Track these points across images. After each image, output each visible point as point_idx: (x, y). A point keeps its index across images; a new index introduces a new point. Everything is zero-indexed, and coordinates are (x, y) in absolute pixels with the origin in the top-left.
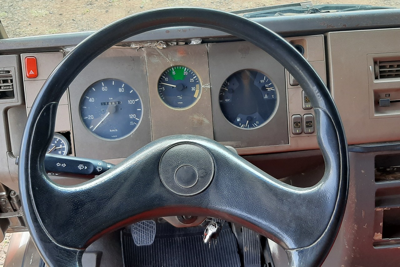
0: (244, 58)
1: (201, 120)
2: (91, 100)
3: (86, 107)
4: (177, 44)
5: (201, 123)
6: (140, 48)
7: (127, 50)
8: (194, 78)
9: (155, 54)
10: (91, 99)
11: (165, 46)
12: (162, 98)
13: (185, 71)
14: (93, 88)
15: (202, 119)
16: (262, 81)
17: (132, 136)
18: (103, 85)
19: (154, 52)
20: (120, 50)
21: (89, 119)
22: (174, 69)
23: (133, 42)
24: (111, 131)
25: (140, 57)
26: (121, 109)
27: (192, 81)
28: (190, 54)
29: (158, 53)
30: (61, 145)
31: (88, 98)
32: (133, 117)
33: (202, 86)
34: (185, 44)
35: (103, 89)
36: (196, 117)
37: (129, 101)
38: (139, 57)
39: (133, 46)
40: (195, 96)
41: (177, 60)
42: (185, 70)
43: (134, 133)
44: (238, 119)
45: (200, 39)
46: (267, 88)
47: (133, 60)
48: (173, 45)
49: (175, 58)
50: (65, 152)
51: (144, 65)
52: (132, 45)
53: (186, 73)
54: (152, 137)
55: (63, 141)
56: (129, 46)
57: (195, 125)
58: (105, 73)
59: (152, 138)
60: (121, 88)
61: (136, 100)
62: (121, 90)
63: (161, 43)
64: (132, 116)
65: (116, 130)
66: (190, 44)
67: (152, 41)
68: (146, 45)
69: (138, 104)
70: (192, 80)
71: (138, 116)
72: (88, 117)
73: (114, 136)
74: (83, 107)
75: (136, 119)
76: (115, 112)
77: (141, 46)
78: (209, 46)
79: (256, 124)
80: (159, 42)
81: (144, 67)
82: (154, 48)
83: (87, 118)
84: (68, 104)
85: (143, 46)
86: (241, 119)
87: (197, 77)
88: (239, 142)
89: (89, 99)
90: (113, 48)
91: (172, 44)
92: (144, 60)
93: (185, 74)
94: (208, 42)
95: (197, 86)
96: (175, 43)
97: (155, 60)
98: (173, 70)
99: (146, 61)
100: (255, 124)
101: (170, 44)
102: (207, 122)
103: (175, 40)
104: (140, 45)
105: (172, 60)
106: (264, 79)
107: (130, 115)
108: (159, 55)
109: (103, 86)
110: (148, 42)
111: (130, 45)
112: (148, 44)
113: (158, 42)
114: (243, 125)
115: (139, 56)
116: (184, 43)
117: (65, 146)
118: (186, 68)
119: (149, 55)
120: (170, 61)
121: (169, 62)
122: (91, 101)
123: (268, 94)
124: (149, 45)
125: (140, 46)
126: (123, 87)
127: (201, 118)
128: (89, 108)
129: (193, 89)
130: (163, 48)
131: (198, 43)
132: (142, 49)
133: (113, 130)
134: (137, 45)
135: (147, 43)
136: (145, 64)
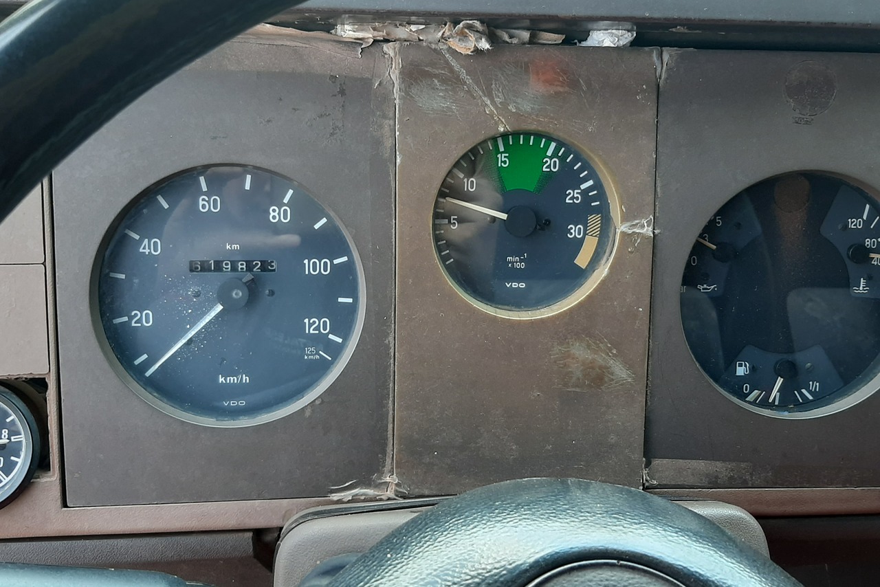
0: (807, 123)
1: (601, 367)
2: (149, 247)
3: (123, 276)
4: (532, 41)
5: (598, 377)
6: (375, 41)
7: (320, 45)
8: (583, 186)
9: (436, 76)
10: (146, 241)
11: (484, 45)
12: (444, 259)
13: (551, 158)
14: (161, 199)
15: (603, 363)
16: (854, 224)
17: (308, 413)
18: (205, 188)
19: (433, 65)
20: (288, 43)
21: (133, 325)
22: (506, 144)
23: (345, 12)
24: (221, 380)
25: (372, 84)
26: (272, 293)
27: (573, 198)
28: (584, 88)
29: (451, 69)
30: (5, 432)
31: (137, 237)
32: (318, 328)
33: (621, 228)
34: (564, 42)
35: (201, 203)
36: (580, 352)
37: (306, 261)
38: (366, 83)
39: (347, 31)
40: (582, 260)
41: (527, 107)
42: (549, 153)
43: (318, 402)
44: (741, 365)
45: (630, 28)
46: (872, 255)
47: (342, 92)
48: (515, 41)
49: (519, 100)
50: (20, 461)
51: (385, 117)
52: (339, 27)
53: (551, 165)
54: (390, 419)
55: (13, 417)
56: (328, 32)
57: (573, 387)
58: (215, 138)
59: (390, 426)
60: (280, 205)
61: (336, 262)
62: (276, 214)
63: (470, 27)
64: (314, 325)
65: (246, 379)
66: (584, 44)
67: (431, 18)
68: (402, 32)
69: (344, 279)
70: (573, 196)
71: (342, 326)
72: (131, 318)
73: (233, 403)
74: (112, 275)
75: (331, 336)
76: (246, 304)
77: (380, 35)
78: (666, 57)
79: (810, 392)
80: (461, 25)
81: (387, 128)
82: (433, 46)
83: (126, 319)
84: (44, 264)
85: (388, 34)
86: (753, 369)
87: (598, 186)
88: (743, 465)
89: (140, 242)
90: (259, 35)
91: (511, 37)
92: (386, 98)
93: (549, 167)
94: (662, 44)
95: (594, 220)
96: (526, 35)
97: (435, 100)
98: (502, 149)
99: (397, 102)
100: (803, 391)
101: (506, 38)
102: (624, 376)
103: (527, 23)
104: (374, 29)
105: (505, 105)
106: (865, 218)
107: (306, 321)
108: (453, 81)
109: (204, 194)
110: (413, 18)
111: (333, 26)
112: (414, 28)
113: (456, 23)
114: (756, 392)
115: (367, 75)
116: (559, 38)
117: (23, 436)
118: (553, 145)
119: (414, 74)
120: (497, 108)
121: (492, 115)
122: (147, 251)
123: (869, 279)
124: (416, 31)
125: (376, 33)
126: (286, 201)
127: (600, 358)
128: (136, 281)
129: (575, 231)
130: (477, 51)
131: (622, 43)
132: (386, 47)
133: (232, 380)
134: (362, 30)
135: (409, 23)
136: (391, 115)
